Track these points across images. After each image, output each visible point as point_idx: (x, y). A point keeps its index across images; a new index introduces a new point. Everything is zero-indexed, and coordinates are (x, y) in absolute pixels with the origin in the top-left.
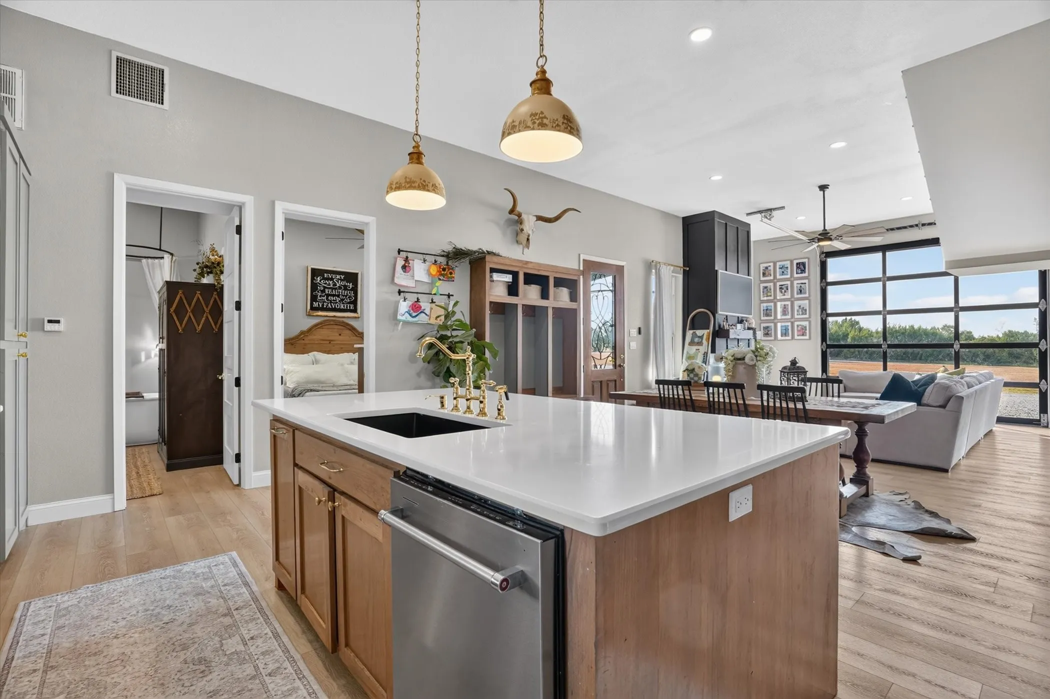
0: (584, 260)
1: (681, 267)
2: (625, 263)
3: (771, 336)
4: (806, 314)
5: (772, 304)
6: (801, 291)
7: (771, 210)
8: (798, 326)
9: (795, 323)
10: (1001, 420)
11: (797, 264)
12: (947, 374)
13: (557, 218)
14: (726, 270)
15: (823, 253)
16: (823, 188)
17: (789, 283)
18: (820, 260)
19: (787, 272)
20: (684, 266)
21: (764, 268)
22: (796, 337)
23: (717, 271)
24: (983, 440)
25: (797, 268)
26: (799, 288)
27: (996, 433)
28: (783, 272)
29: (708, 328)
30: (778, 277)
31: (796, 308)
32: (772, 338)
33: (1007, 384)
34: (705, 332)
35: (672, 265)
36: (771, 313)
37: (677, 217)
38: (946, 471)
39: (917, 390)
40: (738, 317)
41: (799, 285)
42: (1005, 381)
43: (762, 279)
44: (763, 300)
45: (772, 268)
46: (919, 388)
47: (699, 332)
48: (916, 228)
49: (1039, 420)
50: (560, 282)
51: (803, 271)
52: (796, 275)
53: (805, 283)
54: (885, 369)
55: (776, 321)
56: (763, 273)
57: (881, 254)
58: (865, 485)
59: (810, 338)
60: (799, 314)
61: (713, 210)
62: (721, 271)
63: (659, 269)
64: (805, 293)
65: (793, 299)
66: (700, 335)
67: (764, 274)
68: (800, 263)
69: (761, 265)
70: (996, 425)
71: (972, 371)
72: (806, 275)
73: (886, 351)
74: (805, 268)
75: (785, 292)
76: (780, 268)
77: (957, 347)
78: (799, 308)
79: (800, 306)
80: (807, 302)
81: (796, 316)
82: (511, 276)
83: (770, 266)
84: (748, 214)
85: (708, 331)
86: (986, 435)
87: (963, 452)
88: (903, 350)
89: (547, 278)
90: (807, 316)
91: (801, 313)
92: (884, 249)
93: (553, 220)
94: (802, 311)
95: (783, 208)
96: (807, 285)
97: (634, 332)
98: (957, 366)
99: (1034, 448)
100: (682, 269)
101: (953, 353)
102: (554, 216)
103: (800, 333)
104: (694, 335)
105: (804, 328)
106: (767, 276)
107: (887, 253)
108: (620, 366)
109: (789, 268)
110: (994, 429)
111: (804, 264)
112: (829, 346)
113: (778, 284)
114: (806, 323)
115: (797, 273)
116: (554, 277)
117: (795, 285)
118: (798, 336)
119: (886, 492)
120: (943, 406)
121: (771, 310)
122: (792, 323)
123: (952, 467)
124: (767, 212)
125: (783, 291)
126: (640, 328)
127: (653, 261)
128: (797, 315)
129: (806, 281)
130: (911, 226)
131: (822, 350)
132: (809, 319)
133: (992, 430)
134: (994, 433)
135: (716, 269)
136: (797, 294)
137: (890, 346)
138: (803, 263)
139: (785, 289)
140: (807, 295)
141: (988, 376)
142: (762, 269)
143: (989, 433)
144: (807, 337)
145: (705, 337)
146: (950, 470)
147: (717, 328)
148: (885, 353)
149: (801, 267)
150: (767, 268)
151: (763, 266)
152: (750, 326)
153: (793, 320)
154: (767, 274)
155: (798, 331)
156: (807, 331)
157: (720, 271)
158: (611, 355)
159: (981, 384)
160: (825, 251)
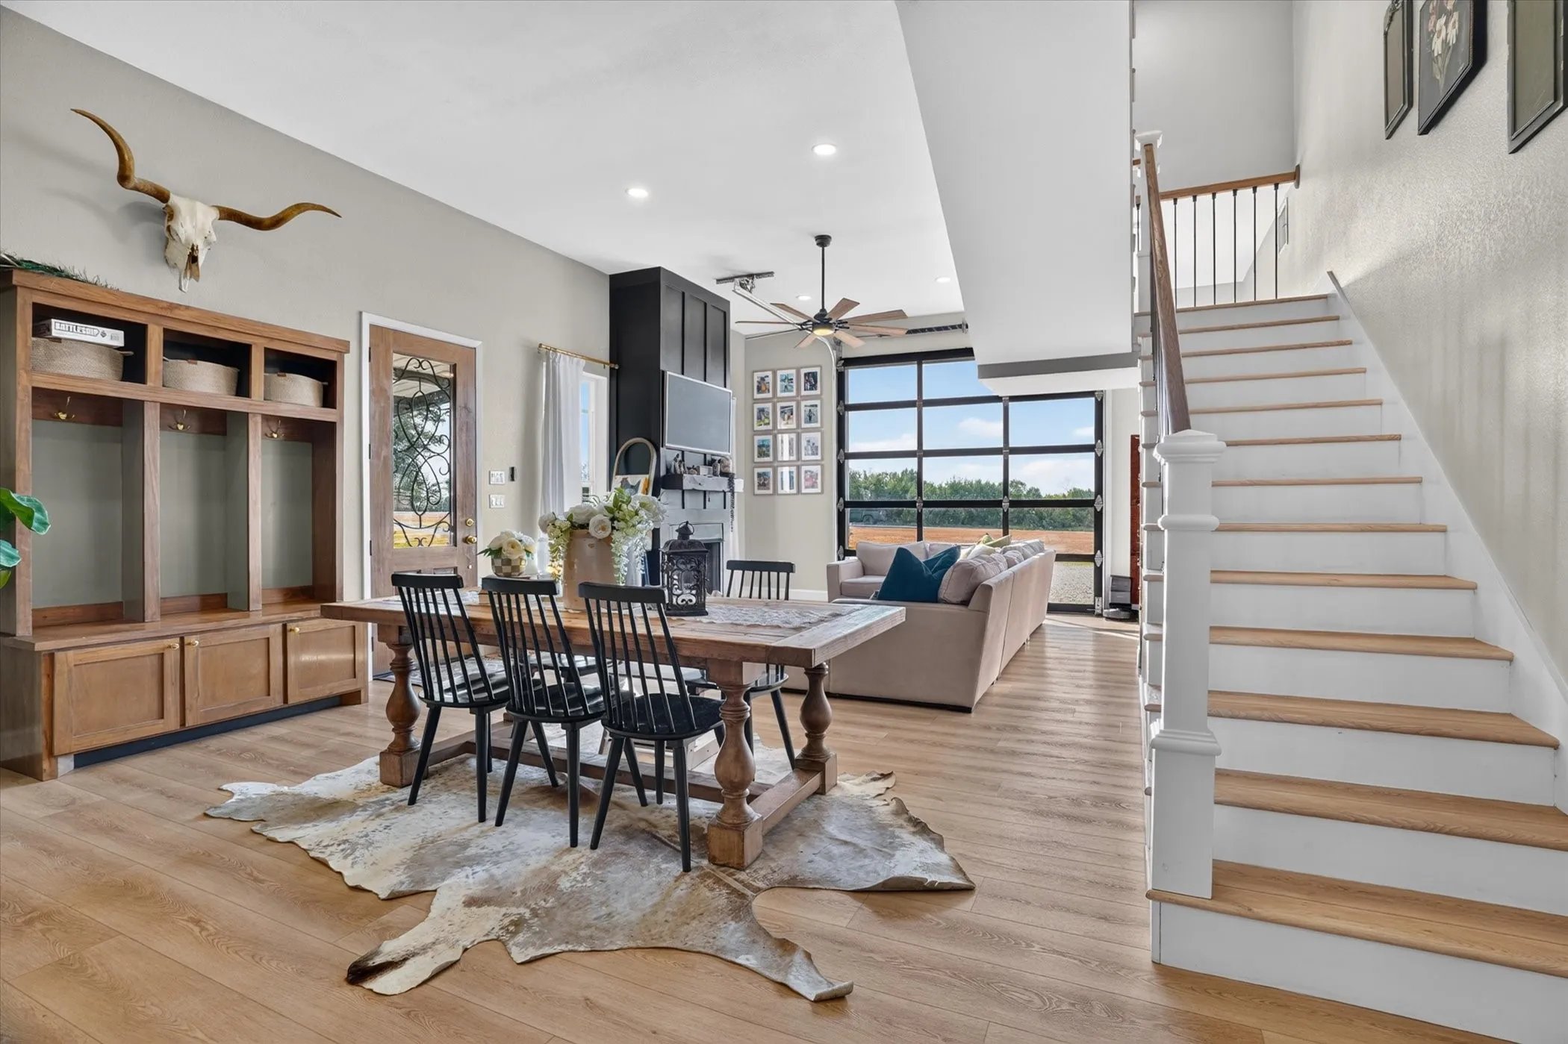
0: (372, 327)
1: (605, 363)
2: (480, 342)
3: (769, 489)
4: (817, 454)
5: (770, 437)
6: (810, 419)
7: (751, 276)
8: (806, 472)
9: (803, 467)
10: (1053, 609)
11: (805, 374)
12: (989, 545)
13: (276, 222)
14: (683, 374)
15: (841, 359)
16: (823, 241)
17: (793, 404)
18: (837, 370)
19: (792, 387)
20: (611, 362)
21: (759, 379)
22: (804, 491)
23: (663, 372)
24: (1029, 643)
25: (807, 381)
26: (807, 413)
27: (1046, 628)
28: (786, 387)
29: (647, 472)
30: (780, 394)
31: (804, 443)
32: (771, 491)
33: (1060, 558)
34: (642, 478)
35: (583, 357)
36: (768, 451)
37: (601, 274)
38: (967, 710)
39: (930, 576)
40: (705, 455)
41: (809, 408)
42: (1057, 553)
43: (757, 396)
44: (757, 431)
45: (770, 380)
46: (933, 573)
47: (632, 479)
48: (959, 329)
49: (1093, 607)
50: (286, 363)
51: (813, 387)
52: (804, 393)
53: (816, 406)
54: (920, 538)
55: (776, 464)
56: (758, 386)
57: (916, 366)
58: (818, 772)
59: (822, 492)
60: (809, 455)
61: (658, 266)
62: (671, 374)
63: (554, 361)
64: (817, 422)
65: (799, 431)
66: (634, 485)
67: (759, 389)
68: (809, 373)
69: (755, 374)
70: (1047, 616)
71: (1021, 539)
72: (817, 392)
73: (922, 511)
74: (816, 382)
75: (789, 417)
76: (783, 380)
77: (1006, 505)
78: (809, 445)
79: (809, 441)
80: (818, 435)
81: (804, 458)
82: (121, 334)
83: (767, 376)
84: (719, 281)
85: (647, 476)
86: (1032, 635)
87: (996, 672)
88: (943, 509)
89: (246, 349)
90: (818, 457)
91: (810, 452)
92: (920, 358)
93: (267, 223)
94: (812, 450)
95: (770, 274)
96: (819, 408)
97: (501, 476)
98: (1006, 533)
99: (1084, 651)
100: (608, 367)
101: (1001, 514)
102: (270, 216)
103: (809, 483)
104: (625, 484)
105: (813, 476)
106: (763, 392)
107: (924, 365)
108: (466, 540)
109: (794, 381)
110: (1045, 622)
111: (814, 375)
112: (847, 504)
113: (779, 405)
114: (817, 469)
115: (805, 390)
116: (266, 349)
117: (803, 409)
118: (806, 487)
119: (859, 776)
120: (965, 603)
121: (768, 446)
122: (799, 468)
123: (975, 703)
124: (746, 280)
125: (786, 416)
126: (513, 469)
127: (541, 345)
128: (805, 455)
129: (817, 402)
130: (954, 327)
131: (839, 510)
132: (823, 462)
133: (1041, 625)
134: (1043, 629)
135: (662, 368)
136: (805, 422)
137: (927, 504)
138: (813, 373)
139: (788, 414)
140: (818, 425)
141: (1037, 547)
142: (756, 379)
143: (1038, 631)
144: (819, 490)
145: (641, 487)
146: (973, 708)
147: (663, 473)
148: (920, 515)
149: (812, 380)
150: (763, 379)
151: (757, 376)
152: (725, 470)
153: (799, 463)
154: (763, 388)
155: (806, 480)
156: (819, 481)
157: (668, 373)
158: (447, 519)
159: (1028, 560)
160: (843, 357)
